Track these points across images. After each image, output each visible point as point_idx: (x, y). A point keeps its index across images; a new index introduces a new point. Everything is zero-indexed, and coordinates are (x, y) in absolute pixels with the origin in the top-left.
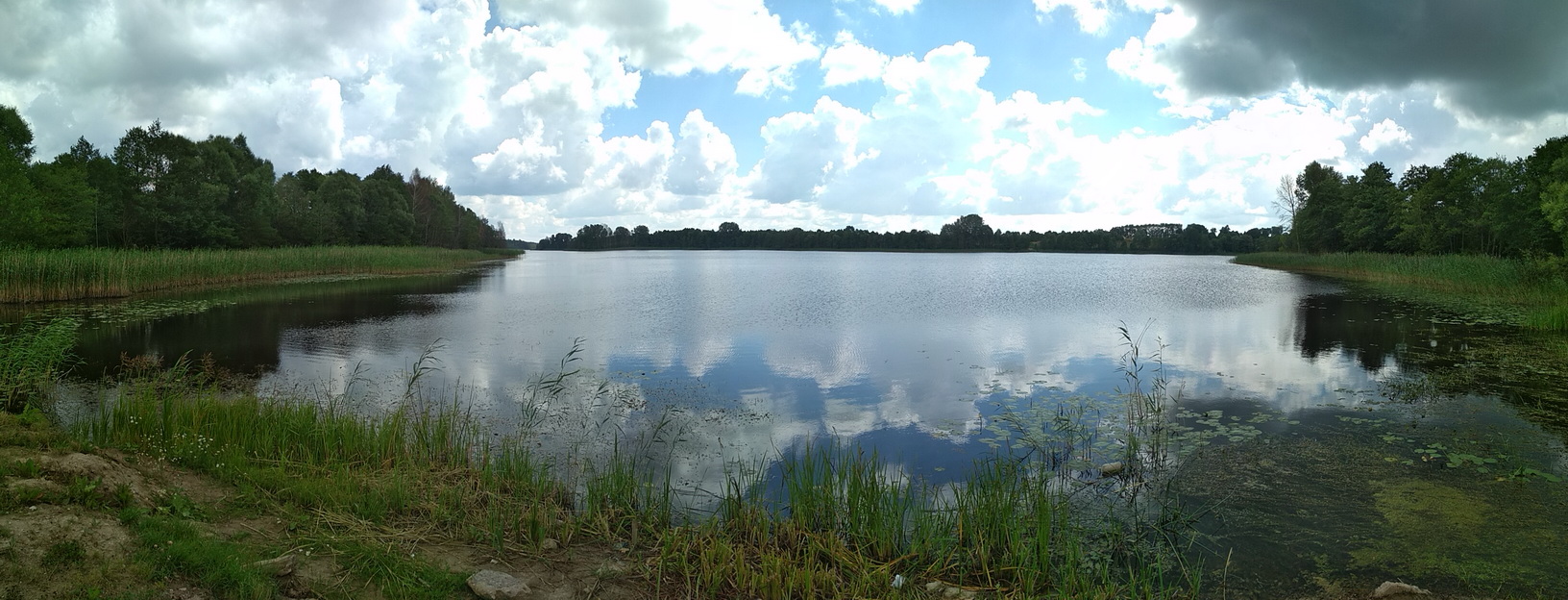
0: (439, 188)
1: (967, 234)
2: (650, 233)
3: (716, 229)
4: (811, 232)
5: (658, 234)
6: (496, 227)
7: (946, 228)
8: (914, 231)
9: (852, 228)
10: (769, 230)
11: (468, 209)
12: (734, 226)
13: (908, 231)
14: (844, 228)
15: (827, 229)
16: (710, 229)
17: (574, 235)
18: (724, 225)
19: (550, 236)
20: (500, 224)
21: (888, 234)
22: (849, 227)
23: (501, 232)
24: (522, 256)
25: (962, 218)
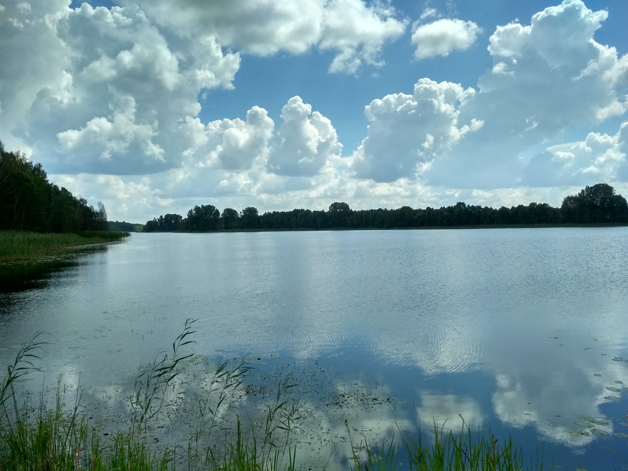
0: (28, 166)
1: (593, 206)
2: (259, 214)
3: (327, 210)
4: (420, 211)
5: (268, 216)
6: (96, 209)
7: (569, 200)
8: (533, 205)
9: (463, 204)
10: (380, 210)
11: (63, 189)
12: (344, 206)
13: (526, 204)
14: (453, 204)
15: (436, 207)
16: (320, 210)
17: (185, 216)
18: (335, 206)
19: (158, 217)
20: (100, 204)
21: (503, 209)
22: (459, 204)
23: (102, 213)
24: (126, 238)
25: (588, 188)
